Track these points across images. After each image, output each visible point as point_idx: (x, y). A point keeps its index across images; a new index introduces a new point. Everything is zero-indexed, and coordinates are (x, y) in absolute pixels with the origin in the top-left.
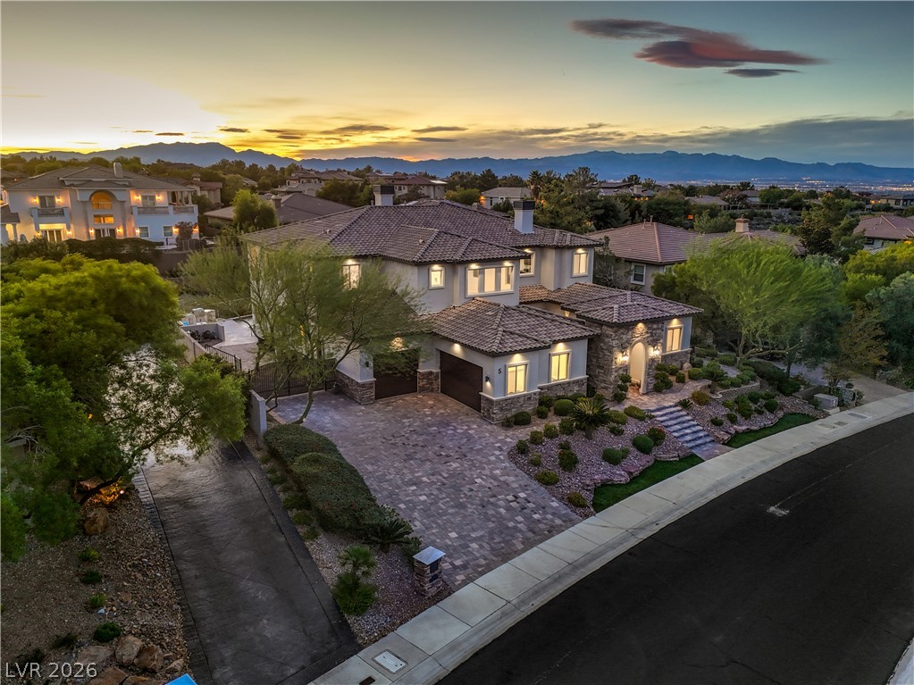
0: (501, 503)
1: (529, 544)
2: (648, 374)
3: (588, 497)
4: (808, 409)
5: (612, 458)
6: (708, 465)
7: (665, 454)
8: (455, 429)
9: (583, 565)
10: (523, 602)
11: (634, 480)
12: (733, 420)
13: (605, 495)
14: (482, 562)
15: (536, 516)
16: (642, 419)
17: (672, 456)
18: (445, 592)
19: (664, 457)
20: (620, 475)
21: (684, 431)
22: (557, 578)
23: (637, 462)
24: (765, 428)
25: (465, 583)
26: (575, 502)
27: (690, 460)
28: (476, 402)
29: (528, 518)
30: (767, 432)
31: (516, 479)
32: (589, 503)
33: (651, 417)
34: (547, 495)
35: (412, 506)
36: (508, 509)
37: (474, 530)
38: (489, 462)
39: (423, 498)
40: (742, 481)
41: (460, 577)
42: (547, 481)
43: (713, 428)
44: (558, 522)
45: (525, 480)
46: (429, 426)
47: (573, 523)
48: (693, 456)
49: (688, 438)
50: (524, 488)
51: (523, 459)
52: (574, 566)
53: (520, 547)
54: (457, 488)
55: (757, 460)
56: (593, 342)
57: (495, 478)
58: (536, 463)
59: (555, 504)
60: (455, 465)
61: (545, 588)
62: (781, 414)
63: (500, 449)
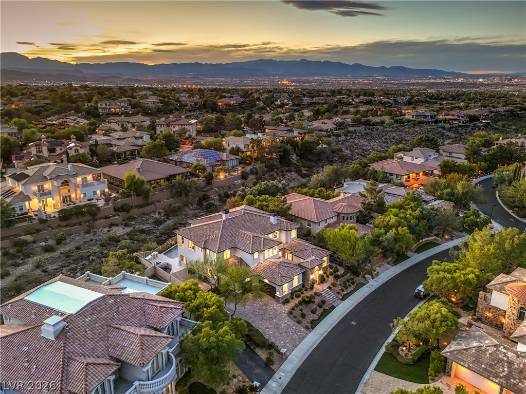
0: (290, 331)
1: (300, 342)
2: (319, 279)
3: (309, 325)
4: (363, 281)
5: (313, 312)
6: (338, 309)
7: (326, 307)
8: (270, 307)
9: (312, 346)
10: (303, 357)
11: (319, 317)
12: (343, 290)
13: (314, 324)
14: (291, 349)
15: (299, 334)
16: (319, 296)
17: (328, 307)
18: (286, 358)
19: (326, 308)
20: (316, 317)
21: (330, 297)
22: (308, 351)
23: (319, 311)
24: (351, 291)
25: (289, 355)
26: (307, 328)
27: (333, 308)
28: (274, 297)
29: (297, 335)
30: (352, 292)
31: (292, 323)
32: (310, 327)
33: (321, 294)
34: (300, 326)
35: (270, 335)
36: (292, 333)
37: (286, 340)
38: (283, 318)
39: (271, 332)
40: (346, 314)
41: (288, 353)
42: (299, 322)
43: (338, 295)
44: (304, 335)
45: (294, 323)
46: (263, 306)
47: (307, 334)
48: (333, 306)
49: (331, 299)
50: (294, 325)
51: (292, 316)
52: (311, 347)
53: (298, 343)
54: (278, 328)
55: (349, 305)
56: (304, 274)
57: (286, 323)
58: (295, 317)
59: (302, 329)
60: (275, 320)
61: (306, 353)
62: (356, 284)
63: (284, 313)
